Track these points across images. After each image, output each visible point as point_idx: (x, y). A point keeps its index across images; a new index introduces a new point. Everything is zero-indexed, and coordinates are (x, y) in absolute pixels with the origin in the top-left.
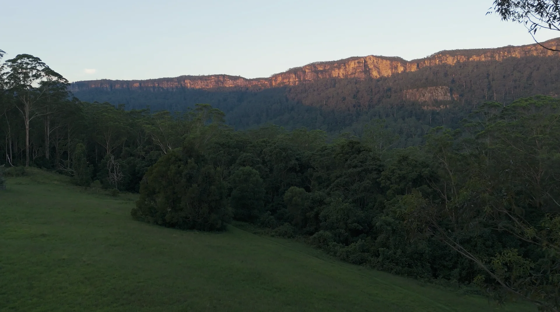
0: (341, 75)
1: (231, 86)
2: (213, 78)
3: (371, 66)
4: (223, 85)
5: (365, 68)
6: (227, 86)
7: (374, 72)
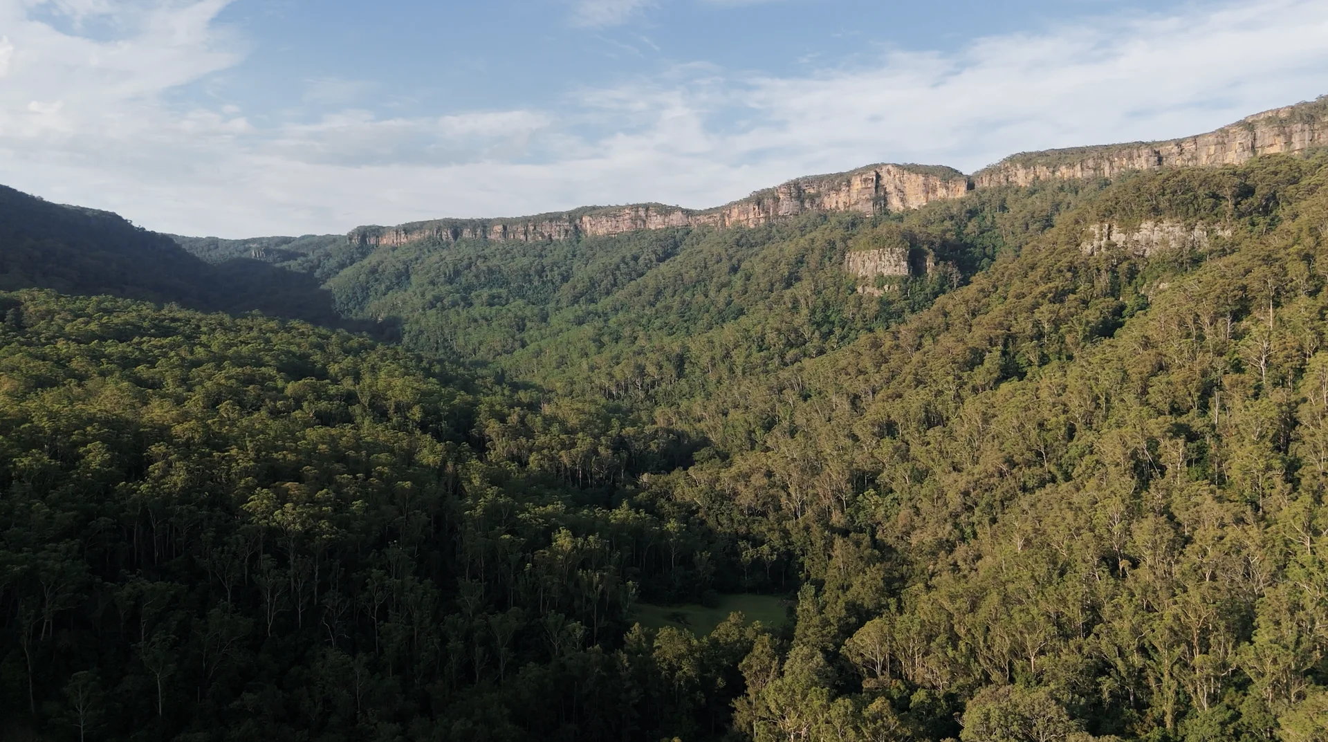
0: (841, 205)
1: (658, 227)
2: (627, 211)
3: (890, 188)
4: (645, 226)
5: (876, 191)
6: (653, 228)
7: (895, 200)
